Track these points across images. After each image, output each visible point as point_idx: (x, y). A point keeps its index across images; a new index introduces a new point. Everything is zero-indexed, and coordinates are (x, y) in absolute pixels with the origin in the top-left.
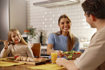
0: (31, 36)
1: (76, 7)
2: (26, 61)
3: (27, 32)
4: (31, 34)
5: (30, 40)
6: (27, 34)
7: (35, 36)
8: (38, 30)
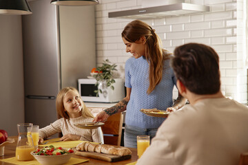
0: (105, 82)
1: (203, 20)
2: (95, 152)
3: (96, 74)
4: (106, 78)
5: (102, 91)
6: (96, 77)
7: (114, 82)
8: (121, 67)
